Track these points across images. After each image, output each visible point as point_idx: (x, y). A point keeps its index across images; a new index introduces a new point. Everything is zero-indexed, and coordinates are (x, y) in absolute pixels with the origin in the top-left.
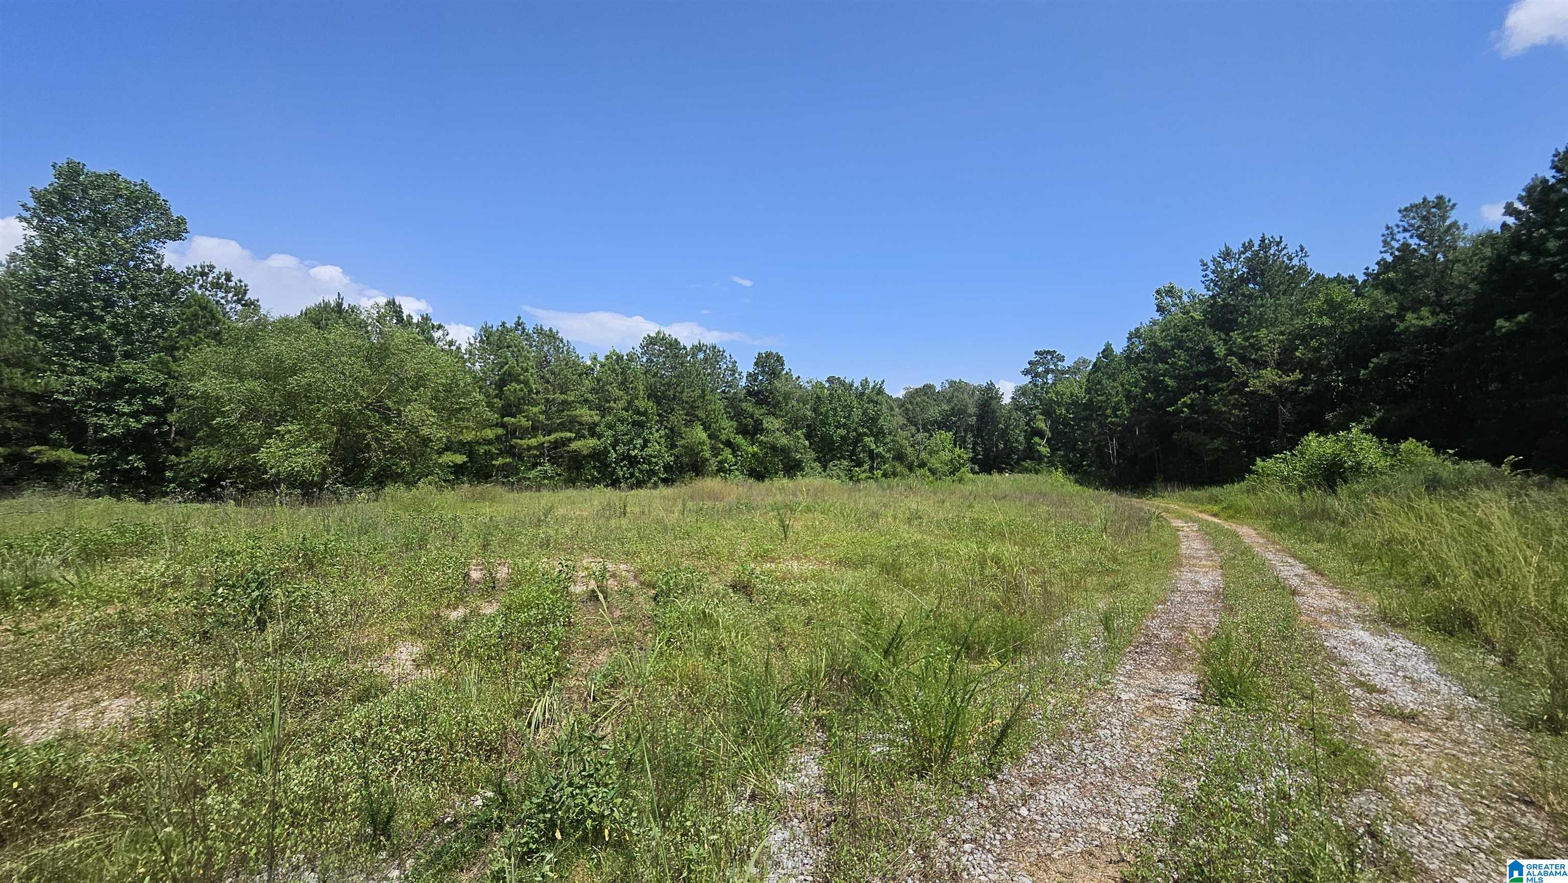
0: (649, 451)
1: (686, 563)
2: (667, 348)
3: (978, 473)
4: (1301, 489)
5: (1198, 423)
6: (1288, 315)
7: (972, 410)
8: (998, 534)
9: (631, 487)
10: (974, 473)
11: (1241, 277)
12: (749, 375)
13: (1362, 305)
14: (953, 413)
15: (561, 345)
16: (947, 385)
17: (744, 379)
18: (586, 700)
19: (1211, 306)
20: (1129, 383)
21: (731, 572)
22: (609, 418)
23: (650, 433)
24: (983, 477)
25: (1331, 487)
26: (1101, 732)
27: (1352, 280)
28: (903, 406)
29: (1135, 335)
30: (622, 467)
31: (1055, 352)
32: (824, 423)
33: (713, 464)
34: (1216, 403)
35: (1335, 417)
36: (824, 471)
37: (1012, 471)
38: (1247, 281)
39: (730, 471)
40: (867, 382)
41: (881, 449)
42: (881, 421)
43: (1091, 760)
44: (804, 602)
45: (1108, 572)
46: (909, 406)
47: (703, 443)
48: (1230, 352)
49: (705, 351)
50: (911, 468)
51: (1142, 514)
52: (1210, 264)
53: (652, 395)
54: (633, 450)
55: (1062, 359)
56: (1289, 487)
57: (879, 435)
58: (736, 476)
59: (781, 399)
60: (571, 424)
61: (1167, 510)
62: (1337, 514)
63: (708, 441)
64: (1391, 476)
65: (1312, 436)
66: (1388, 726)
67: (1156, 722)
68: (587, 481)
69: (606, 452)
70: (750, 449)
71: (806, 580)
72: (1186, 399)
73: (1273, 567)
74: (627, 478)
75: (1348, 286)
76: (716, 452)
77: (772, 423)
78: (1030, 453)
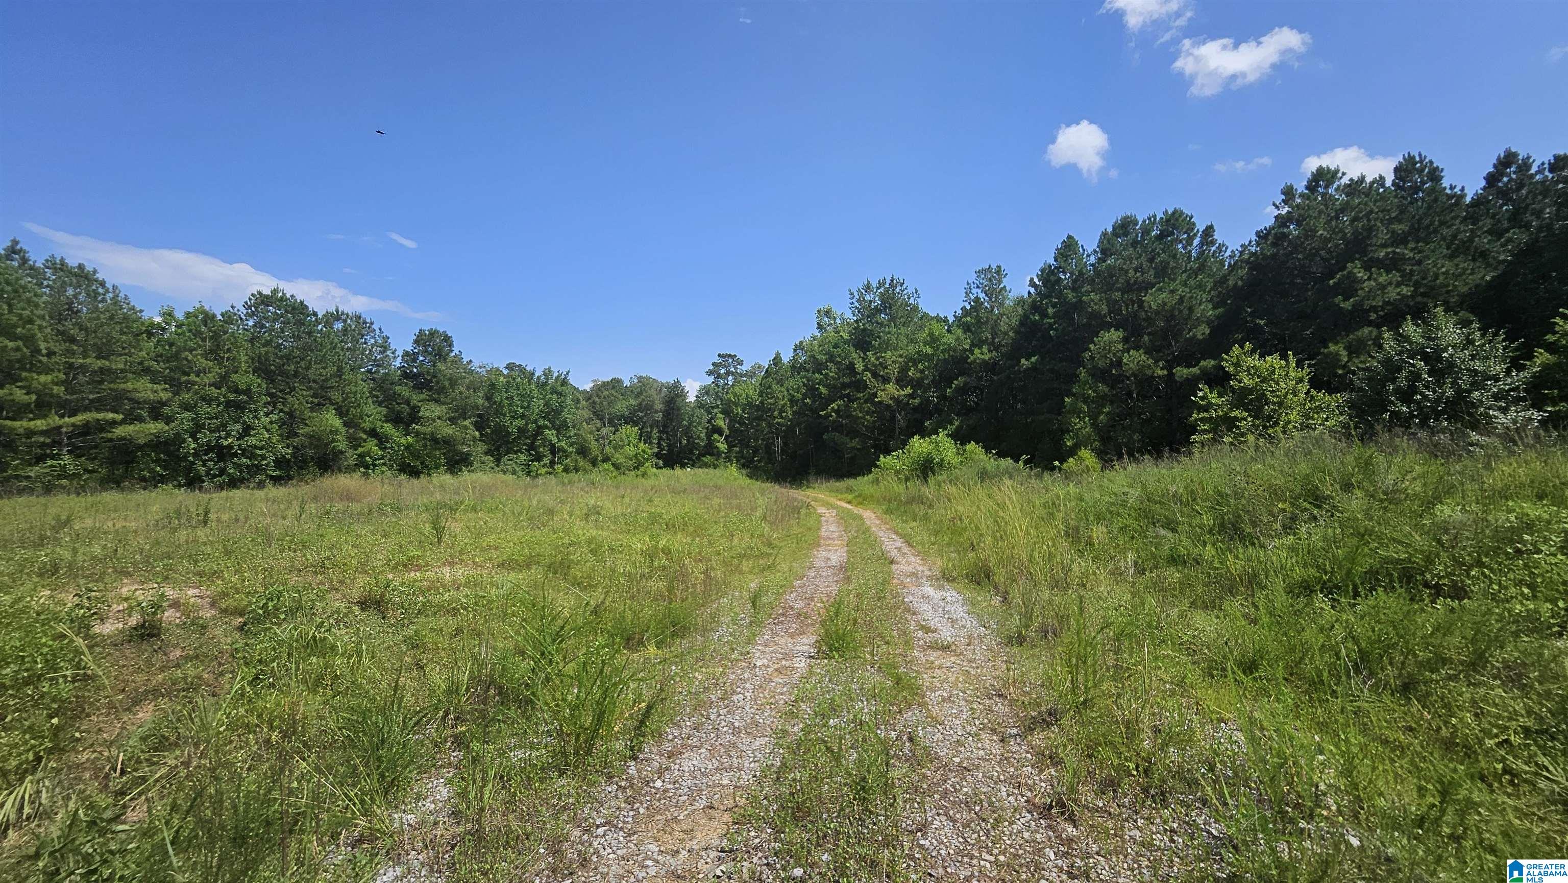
0: (252, 441)
1: (294, 580)
2: (287, 311)
3: (661, 468)
4: (907, 479)
5: (842, 425)
6: (905, 342)
7: (659, 406)
8: (670, 527)
9: (221, 487)
10: (658, 467)
11: (876, 307)
12: (406, 354)
13: (949, 339)
14: (640, 407)
15: (101, 290)
16: (636, 381)
17: (399, 359)
18: (107, 776)
19: (855, 329)
20: (793, 389)
21: (360, 584)
22: (186, 396)
23: (255, 417)
24: (667, 472)
25: (925, 478)
26: (735, 698)
27: (945, 320)
28: (590, 399)
29: (799, 347)
30: (204, 462)
31: (735, 356)
32: (498, 413)
33: (351, 458)
34: (855, 410)
35: (931, 424)
36: (498, 466)
37: (693, 466)
38: (880, 311)
39: (375, 465)
40: (550, 371)
41: (563, 444)
42: (565, 414)
43: (723, 723)
44: (454, 612)
45: (763, 555)
46: (597, 399)
47: (336, 432)
48: (866, 369)
49: (345, 321)
50: (594, 463)
51: (795, 504)
52: (856, 294)
53: (261, 368)
54: (226, 438)
55: (741, 363)
56: (899, 479)
57: (561, 428)
58: (383, 472)
59: (447, 384)
60: (116, 401)
61: (815, 500)
62: (928, 498)
63: (343, 430)
64: (960, 470)
65: (916, 437)
66: (933, 655)
67: (781, 681)
68: (143, 479)
69: (178, 440)
70: (403, 441)
71: (458, 588)
72: (834, 405)
73: (882, 543)
74: (215, 476)
75: (943, 324)
76: (354, 442)
77: (431, 410)
78: (710, 449)
